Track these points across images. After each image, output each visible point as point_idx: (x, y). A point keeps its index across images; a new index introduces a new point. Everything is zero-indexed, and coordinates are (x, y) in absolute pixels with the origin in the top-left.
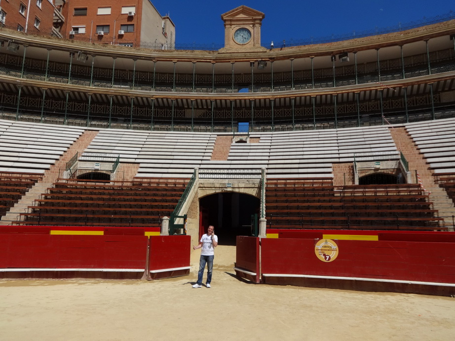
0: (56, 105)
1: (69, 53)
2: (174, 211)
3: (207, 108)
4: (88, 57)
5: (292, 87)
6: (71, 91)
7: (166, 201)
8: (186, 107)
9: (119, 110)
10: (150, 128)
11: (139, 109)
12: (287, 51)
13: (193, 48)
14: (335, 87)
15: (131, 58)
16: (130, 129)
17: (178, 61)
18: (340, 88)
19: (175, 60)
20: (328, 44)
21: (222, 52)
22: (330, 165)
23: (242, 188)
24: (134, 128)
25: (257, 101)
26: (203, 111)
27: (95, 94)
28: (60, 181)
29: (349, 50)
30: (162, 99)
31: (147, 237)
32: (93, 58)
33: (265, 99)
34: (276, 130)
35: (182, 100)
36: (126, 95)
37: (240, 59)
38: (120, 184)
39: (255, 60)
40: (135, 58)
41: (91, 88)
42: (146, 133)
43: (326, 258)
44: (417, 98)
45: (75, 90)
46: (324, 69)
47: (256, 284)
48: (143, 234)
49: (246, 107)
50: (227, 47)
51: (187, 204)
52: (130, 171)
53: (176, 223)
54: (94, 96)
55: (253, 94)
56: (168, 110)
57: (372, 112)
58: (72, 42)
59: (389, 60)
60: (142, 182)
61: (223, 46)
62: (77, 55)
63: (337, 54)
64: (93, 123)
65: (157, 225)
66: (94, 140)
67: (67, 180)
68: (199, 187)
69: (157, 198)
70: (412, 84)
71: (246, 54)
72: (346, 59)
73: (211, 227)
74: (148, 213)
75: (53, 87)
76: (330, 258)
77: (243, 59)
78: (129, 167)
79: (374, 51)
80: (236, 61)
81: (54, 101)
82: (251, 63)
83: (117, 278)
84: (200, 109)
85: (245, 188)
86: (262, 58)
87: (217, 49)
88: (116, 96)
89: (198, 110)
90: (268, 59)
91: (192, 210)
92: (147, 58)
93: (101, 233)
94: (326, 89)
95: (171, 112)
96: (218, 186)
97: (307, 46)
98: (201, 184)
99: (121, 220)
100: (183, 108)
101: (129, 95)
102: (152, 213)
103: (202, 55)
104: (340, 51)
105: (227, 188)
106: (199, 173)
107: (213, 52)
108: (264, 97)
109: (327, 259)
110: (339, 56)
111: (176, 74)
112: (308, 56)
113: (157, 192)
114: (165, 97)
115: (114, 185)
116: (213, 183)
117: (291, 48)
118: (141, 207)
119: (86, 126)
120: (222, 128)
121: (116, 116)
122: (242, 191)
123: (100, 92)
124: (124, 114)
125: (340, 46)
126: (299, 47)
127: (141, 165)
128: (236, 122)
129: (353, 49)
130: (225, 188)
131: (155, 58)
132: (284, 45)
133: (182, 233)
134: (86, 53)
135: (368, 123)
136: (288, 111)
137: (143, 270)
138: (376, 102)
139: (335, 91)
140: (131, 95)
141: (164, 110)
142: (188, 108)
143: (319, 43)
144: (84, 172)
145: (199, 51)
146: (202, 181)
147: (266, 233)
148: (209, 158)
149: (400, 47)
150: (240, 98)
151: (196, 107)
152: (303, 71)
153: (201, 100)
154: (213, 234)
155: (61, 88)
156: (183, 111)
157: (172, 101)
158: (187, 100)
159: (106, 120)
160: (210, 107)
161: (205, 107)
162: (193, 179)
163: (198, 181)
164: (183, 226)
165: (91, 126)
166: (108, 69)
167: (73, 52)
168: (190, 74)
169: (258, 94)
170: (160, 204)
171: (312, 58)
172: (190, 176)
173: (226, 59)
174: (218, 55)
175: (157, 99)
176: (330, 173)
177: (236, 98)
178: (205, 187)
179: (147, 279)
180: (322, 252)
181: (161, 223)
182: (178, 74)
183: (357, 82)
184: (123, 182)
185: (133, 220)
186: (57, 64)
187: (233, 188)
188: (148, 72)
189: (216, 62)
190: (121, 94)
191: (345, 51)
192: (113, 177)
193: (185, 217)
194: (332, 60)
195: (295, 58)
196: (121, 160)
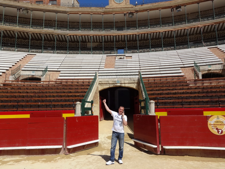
0: (11, 41)
1: (16, 9)
2: (84, 98)
3: (100, 42)
4: (28, 11)
5: (149, 28)
6: (19, 32)
7: (78, 92)
8: (87, 41)
9: (48, 44)
10: (67, 53)
11: (60, 43)
12: (145, 6)
13: (90, 6)
14: (174, 26)
15: (54, 12)
16: (55, 53)
17: (82, 14)
18: (177, 27)
19: (80, 13)
20: (169, 2)
21: (108, 8)
22: (180, 69)
23: (126, 83)
24: (57, 53)
25: (129, 36)
26: (97, 43)
27: (33, 33)
28: (7, 82)
29: (182, 5)
30: (73, 36)
31: (64, 118)
32: (32, 12)
33: (133, 35)
34: (140, 52)
35: (85, 36)
36: (52, 33)
37: (118, 12)
38: (47, 83)
39: (127, 12)
40: (57, 12)
41: (30, 30)
42: (64, 55)
43: (218, 132)
44: (221, 32)
45: (21, 31)
46: (166, 18)
47: (157, 154)
48: (61, 116)
49: (122, 41)
50: (110, 5)
51: (92, 94)
52: (54, 76)
53: (86, 106)
54: (32, 34)
55: (126, 32)
56: (77, 43)
57: (194, 41)
58: (18, 2)
59: (204, 11)
60: (62, 81)
61: (108, 4)
62: (21, 10)
63: (174, 7)
64: (33, 50)
65: (72, 108)
66: (32, 59)
67: (12, 81)
68: (99, 84)
69: (71, 91)
70: (219, 23)
71: (122, 8)
72: (180, 10)
73: (122, 108)
74: (66, 101)
75: (8, 29)
76: (222, 132)
77: (120, 12)
78: (54, 74)
79: (196, 4)
80: (116, 13)
81: (9, 39)
82: (124, 14)
83: (39, 154)
84: (95, 42)
85: (128, 83)
86: (131, 11)
87: (105, 7)
88: (46, 34)
89: (94, 43)
90: (134, 12)
91: (95, 98)
92: (64, 12)
93: (28, 116)
94: (169, 28)
95: (79, 44)
96: (111, 83)
97: (157, 3)
98: (100, 81)
99: (47, 106)
100: (86, 42)
101: (53, 34)
102: (69, 101)
103: (96, 10)
104: (176, 5)
105: (117, 84)
106: (99, 76)
107: (102, 8)
108: (132, 34)
109: (220, 133)
110: (176, 8)
111: (81, 22)
112: (157, 9)
113: (72, 87)
114: (75, 34)
115: (43, 84)
116: (108, 81)
117: (148, 5)
118: (61, 96)
119: (29, 52)
120: (109, 52)
121: (47, 47)
122: (127, 85)
123: (36, 32)
124: (51, 46)
125: (176, 2)
126: (152, 4)
127: (61, 72)
128: (117, 49)
129: (184, 4)
130: (116, 84)
131: (68, 12)
132: (143, 3)
133: (90, 113)
134: (27, 9)
135: (194, 47)
136: (146, 42)
137: (60, 147)
138: (197, 36)
139: (174, 29)
140: (55, 34)
141: (74, 43)
142: (89, 42)
143: (164, 1)
144: (25, 77)
145: (94, 7)
146: (101, 80)
147: (155, 112)
148: (103, 67)
149: (212, 1)
150: (119, 34)
151: (93, 41)
152: (154, 19)
153: (96, 36)
154: (123, 114)
155: (12, 30)
156: (86, 43)
157: (79, 37)
158: (88, 36)
159: (41, 49)
160: (101, 41)
161: (98, 41)
162: (95, 79)
163: (98, 80)
164: (91, 109)
165: (32, 52)
166: (41, 20)
167: (19, 8)
168: (89, 23)
169: (129, 32)
170: (74, 94)
171: (160, 10)
172: (93, 77)
173: (110, 12)
174: (105, 9)
175: (70, 36)
176: (180, 73)
177: (116, 34)
178: (103, 84)
179: (64, 154)
180: (215, 127)
181: (75, 107)
182: (82, 22)
183: (187, 22)
184: (49, 82)
185: (54, 106)
186: (11, 17)
187: (120, 83)
188: (64, 22)
189: (104, 14)
190: (49, 33)
191: (179, 5)
192: (43, 79)
193: (92, 103)
194: (172, 11)
195: (150, 10)
196: (48, 69)
